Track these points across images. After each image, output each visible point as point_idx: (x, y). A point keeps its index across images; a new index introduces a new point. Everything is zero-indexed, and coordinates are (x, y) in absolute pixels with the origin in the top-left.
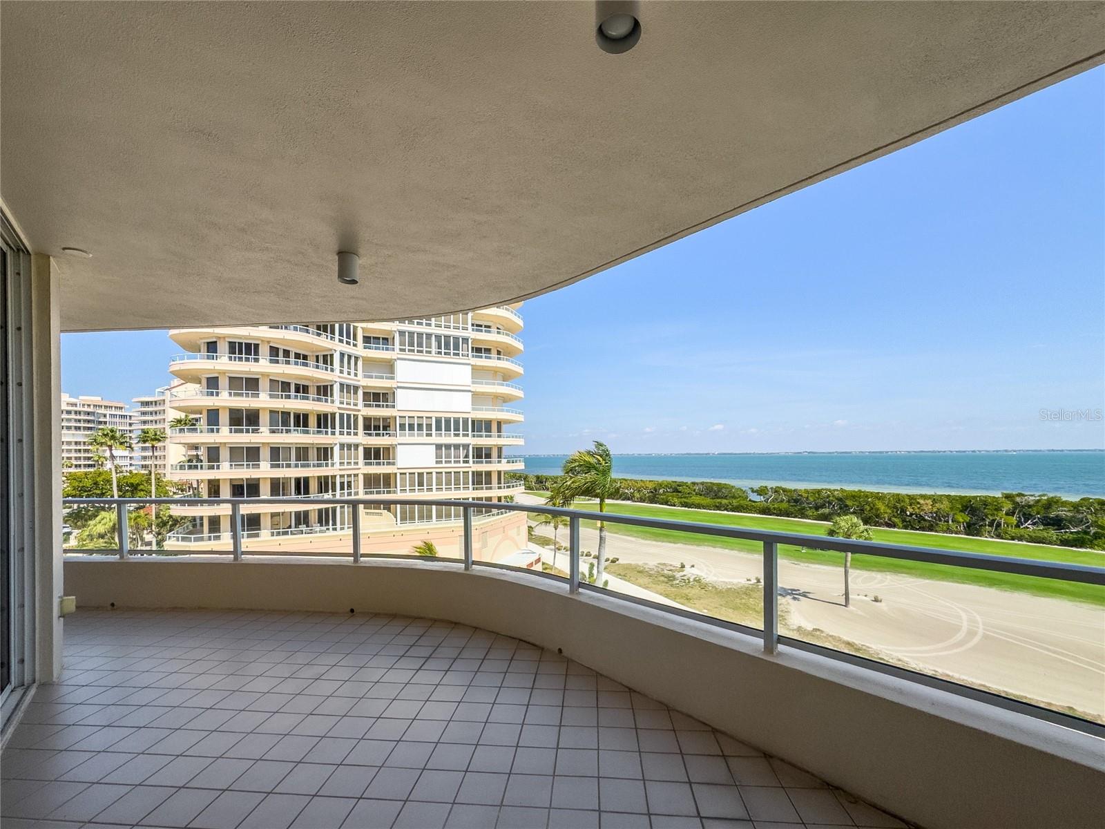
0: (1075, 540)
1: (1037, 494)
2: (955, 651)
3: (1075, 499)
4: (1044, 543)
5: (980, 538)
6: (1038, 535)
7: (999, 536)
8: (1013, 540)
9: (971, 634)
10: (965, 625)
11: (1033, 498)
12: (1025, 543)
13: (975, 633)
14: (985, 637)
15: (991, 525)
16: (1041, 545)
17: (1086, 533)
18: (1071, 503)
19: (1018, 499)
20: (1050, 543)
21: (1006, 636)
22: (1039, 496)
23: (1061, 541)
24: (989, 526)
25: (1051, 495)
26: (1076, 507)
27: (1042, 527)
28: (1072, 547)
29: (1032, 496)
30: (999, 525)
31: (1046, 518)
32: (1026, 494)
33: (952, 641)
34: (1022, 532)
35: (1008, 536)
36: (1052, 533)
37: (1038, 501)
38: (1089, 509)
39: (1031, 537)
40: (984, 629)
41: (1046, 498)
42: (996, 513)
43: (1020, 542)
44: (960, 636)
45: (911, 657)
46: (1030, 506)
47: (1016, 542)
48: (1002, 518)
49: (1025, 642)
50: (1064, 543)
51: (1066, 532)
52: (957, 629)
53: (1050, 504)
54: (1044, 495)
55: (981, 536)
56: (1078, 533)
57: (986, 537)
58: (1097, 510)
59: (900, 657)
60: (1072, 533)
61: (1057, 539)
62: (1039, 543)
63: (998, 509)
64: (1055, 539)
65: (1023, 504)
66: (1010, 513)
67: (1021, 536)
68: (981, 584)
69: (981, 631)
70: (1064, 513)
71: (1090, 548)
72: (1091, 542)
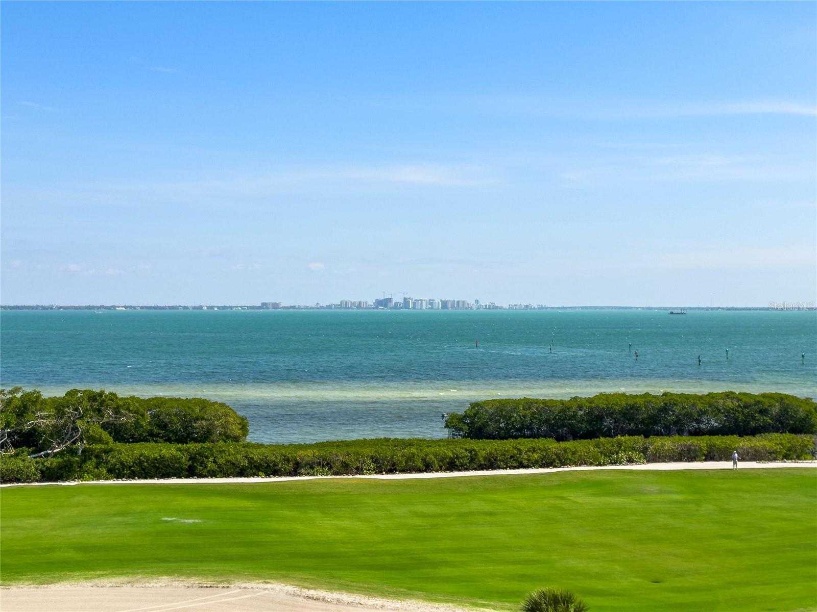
0: (61, 467)
4: (18, 480)
6: (10, 466)
17: (72, 452)
18: (54, 400)
20: (28, 479)
22: (10, 392)
23: (42, 472)
25: (29, 390)
26: (59, 407)
27: (12, 451)
28: (56, 480)
31: (19, 433)
36: (28, 461)
37: (10, 401)
38: (76, 410)
50: (48, 475)
51: (47, 455)
54: (18, 390)
56: (61, 453)
58: (87, 410)
60: (55, 455)
61: (36, 469)
64: (34, 469)
70: (42, 420)
72: (79, 465)
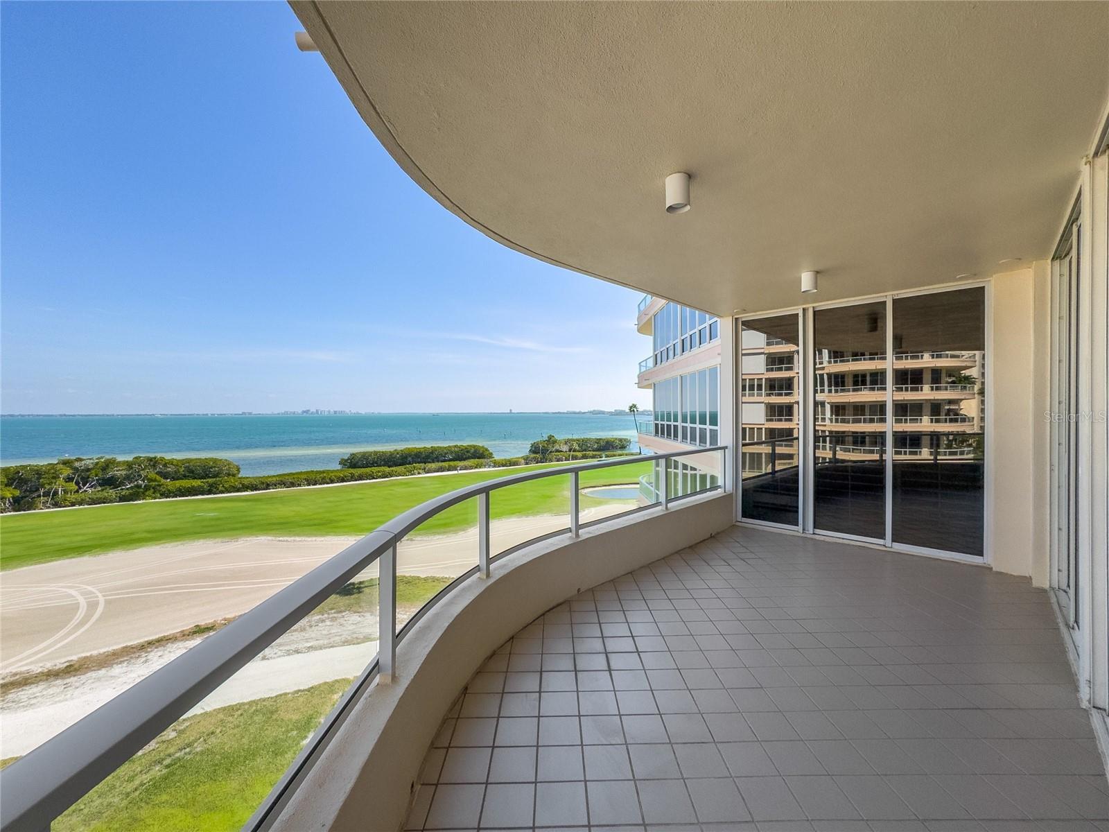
0: (131, 494)
1: (95, 457)
2: (83, 630)
3: (130, 458)
4: (104, 503)
5: (34, 511)
6: (98, 496)
7: (56, 505)
8: (74, 505)
9: (92, 606)
10: (82, 601)
11: (92, 461)
12: (86, 506)
13: (97, 603)
14: (108, 602)
15: (46, 494)
16: (103, 505)
17: (138, 487)
18: (125, 462)
19: (77, 464)
20: (111, 501)
21: (128, 593)
22: (97, 459)
23: (120, 498)
24: (43, 496)
25: (108, 457)
26: (129, 465)
27: (100, 489)
28: (129, 501)
29: (90, 459)
30: (56, 493)
31: (104, 479)
32: (85, 458)
33: (74, 622)
34: (83, 496)
35: (68, 503)
36: (111, 493)
37: (97, 463)
38: (140, 466)
39: (92, 499)
40: (104, 596)
41: (103, 460)
42: (54, 481)
43: (81, 507)
44: (80, 614)
45: (31, 663)
46: (88, 470)
47: (77, 507)
48: (59, 485)
49: (145, 591)
50: (123, 499)
51: (122, 489)
52: (76, 607)
53: (108, 465)
54: (102, 458)
55: (35, 509)
56: (131, 488)
57: (41, 509)
58: (146, 465)
59: (14, 671)
60: (127, 489)
61: (116, 496)
62: (99, 503)
63: (56, 477)
64: (114, 497)
65: (82, 468)
66: (69, 479)
67: (82, 500)
68: (70, 556)
69: (102, 600)
70: (119, 472)
71: (143, 499)
72: (143, 493)
